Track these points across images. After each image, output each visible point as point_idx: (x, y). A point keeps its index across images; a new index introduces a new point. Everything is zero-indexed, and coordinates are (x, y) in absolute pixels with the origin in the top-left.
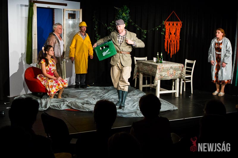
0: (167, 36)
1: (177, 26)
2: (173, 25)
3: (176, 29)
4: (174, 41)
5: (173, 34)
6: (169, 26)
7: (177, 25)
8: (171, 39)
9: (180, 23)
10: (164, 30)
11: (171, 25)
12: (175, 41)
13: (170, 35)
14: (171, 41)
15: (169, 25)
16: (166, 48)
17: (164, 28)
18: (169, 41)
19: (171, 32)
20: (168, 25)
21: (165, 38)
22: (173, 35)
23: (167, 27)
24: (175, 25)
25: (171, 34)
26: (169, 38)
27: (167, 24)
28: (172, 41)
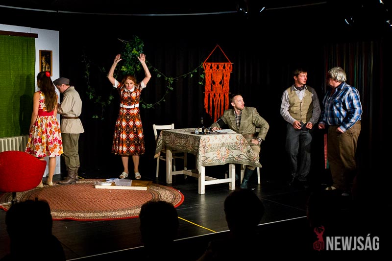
0: (207, 88)
1: (224, 70)
2: (218, 67)
3: (223, 75)
4: (220, 96)
5: (217, 83)
6: (211, 70)
7: (224, 67)
8: (214, 92)
9: (229, 65)
10: (202, 76)
11: (214, 68)
12: (222, 96)
13: (213, 85)
14: (215, 95)
15: (211, 67)
16: (206, 107)
17: (203, 74)
18: (212, 95)
19: (215, 81)
20: (209, 68)
21: (204, 91)
22: (218, 85)
23: (207, 71)
24: (221, 68)
25: (214, 83)
26: (212, 90)
27: (207, 66)
28: (217, 95)
